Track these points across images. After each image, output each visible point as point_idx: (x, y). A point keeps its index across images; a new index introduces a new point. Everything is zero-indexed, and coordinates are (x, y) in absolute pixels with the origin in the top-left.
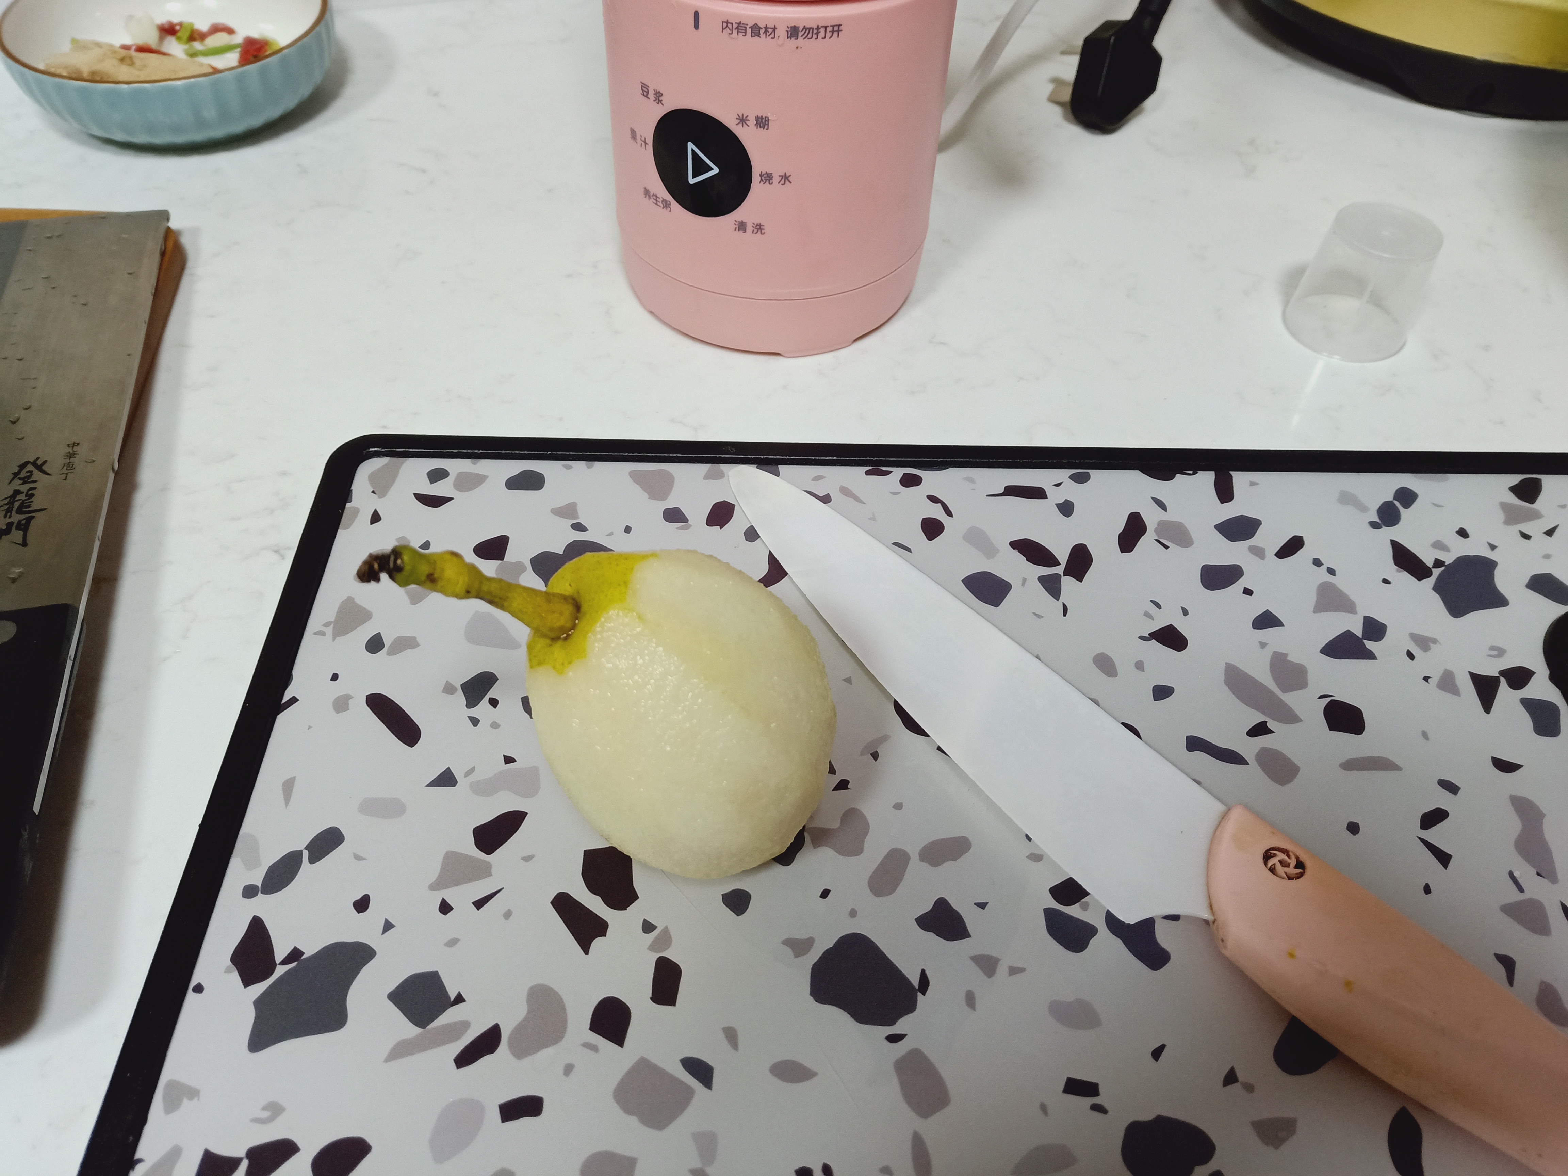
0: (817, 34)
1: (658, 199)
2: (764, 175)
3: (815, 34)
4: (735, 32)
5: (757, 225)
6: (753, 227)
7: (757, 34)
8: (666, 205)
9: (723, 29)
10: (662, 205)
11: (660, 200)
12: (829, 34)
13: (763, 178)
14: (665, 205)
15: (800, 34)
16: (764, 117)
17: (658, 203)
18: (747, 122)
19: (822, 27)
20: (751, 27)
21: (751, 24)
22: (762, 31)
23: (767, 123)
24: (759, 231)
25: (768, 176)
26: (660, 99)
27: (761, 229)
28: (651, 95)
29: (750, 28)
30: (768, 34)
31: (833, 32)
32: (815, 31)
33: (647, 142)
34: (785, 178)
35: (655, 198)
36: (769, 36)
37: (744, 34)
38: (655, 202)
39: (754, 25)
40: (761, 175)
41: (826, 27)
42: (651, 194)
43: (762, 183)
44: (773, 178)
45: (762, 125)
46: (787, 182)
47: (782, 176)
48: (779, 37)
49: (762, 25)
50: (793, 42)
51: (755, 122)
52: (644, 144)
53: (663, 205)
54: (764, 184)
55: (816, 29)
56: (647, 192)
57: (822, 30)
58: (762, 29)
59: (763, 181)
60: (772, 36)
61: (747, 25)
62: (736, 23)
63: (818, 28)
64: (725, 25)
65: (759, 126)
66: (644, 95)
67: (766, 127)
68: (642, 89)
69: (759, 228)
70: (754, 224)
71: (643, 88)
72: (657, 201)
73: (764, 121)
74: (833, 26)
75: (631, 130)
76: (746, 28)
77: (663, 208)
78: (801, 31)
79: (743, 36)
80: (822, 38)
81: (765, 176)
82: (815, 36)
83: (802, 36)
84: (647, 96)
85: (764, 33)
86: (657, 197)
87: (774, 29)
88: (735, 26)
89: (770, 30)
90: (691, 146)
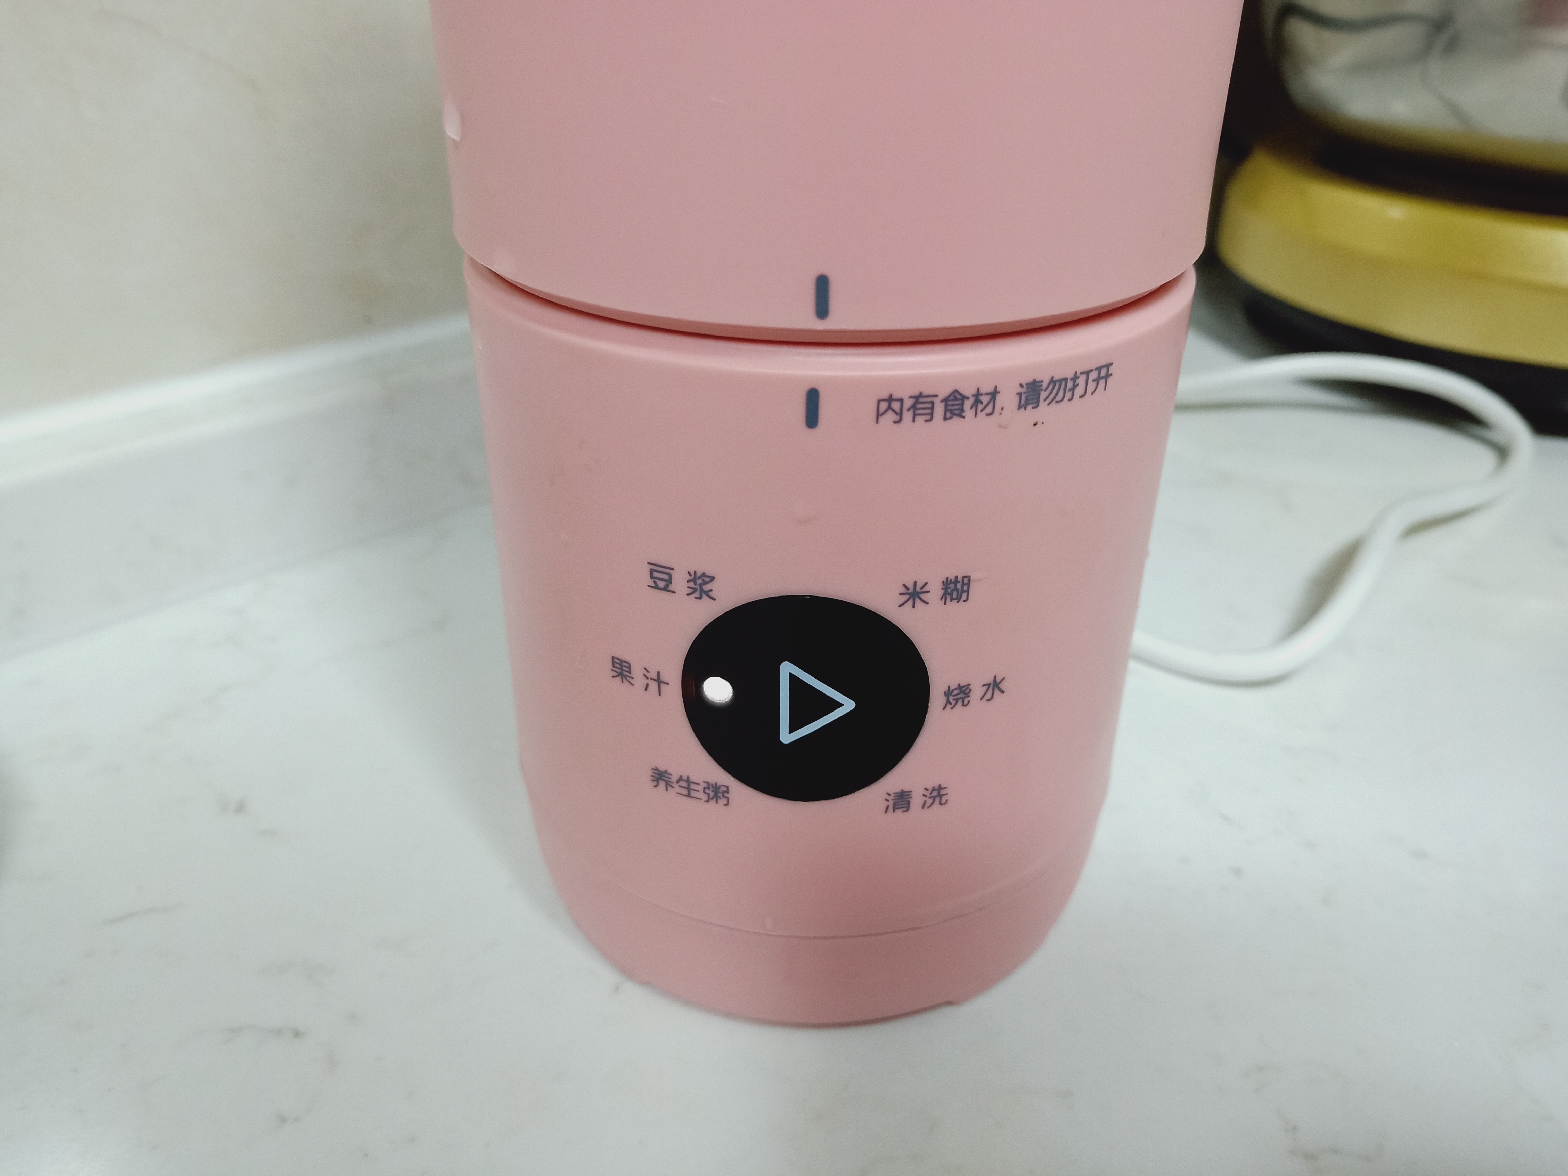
0: (1073, 390)
1: (693, 786)
2: (953, 691)
3: (1069, 390)
4: (908, 416)
5: (934, 790)
6: (925, 795)
7: (957, 412)
8: (716, 793)
9: (879, 415)
10: (705, 797)
11: (700, 788)
12: (1091, 386)
13: (951, 698)
14: (712, 794)
15: (1043, 395)
16: (960, 579)
17: (693, 794)
18: (923, 596)
19: (1082, 373)
20: (946, 400)
21: (944, 393)
22: (968, 404)
23: (965, 588)
24: (937, 800)
25: (962, 692)
26: (706, 588)
27: (940, 796)
28: (680, 583)
29: (942, 401)
30: (980, 407)
31: (1097, 381)
32: (1070, 385)
33: (663, 678)
34: (995, 686)
35: (684, 784)
36: (982, 411)
37: (928, 417)
38: (685, 792)
39: (950, 395)
40: (948, 693)
41: (1087, 373)
42: (674, 779)
43: (949, 707)
44: (971, 694)
45: (955, 596)
46: (997, 692)
47: (989, 685)
48: (1002, 409)
49: (968, 391)
50: (1030, 414)
51: (942, 592)
52: (653, 686)
53: (709, 795)
54: (952, 708)
55: (1071, 379)
56: (660, 777)
57: (1081, 380)
58: (968, 398)
59: (951, 704)
60: (989, 409)
61: (937, 396)
62: (910, 397)
63: (1075, 377)
64: (884, 406)
65: (948, 598)
66: (656, 587)
67: (964, 596)
68: (652, 577)
69: (937, 795)
70: (927, 790)
71: (656, 574)
72: (689, 789)
73: (959, 586)
74: (1099, 369)
75: (613, 662)
76: (933, 403)
77: (708, 801)
78: (1046, 390)
79: (926, 421)
80: (1081, 397)
81: (955, 692)
82: (1068, 395)
83: (1045, 400)
84: (665, 589)
85: (971, 408)
86: (688, 781)
87: (994, 394)
88: (908, 403)
89: (985, 399)
90: (787, 669)
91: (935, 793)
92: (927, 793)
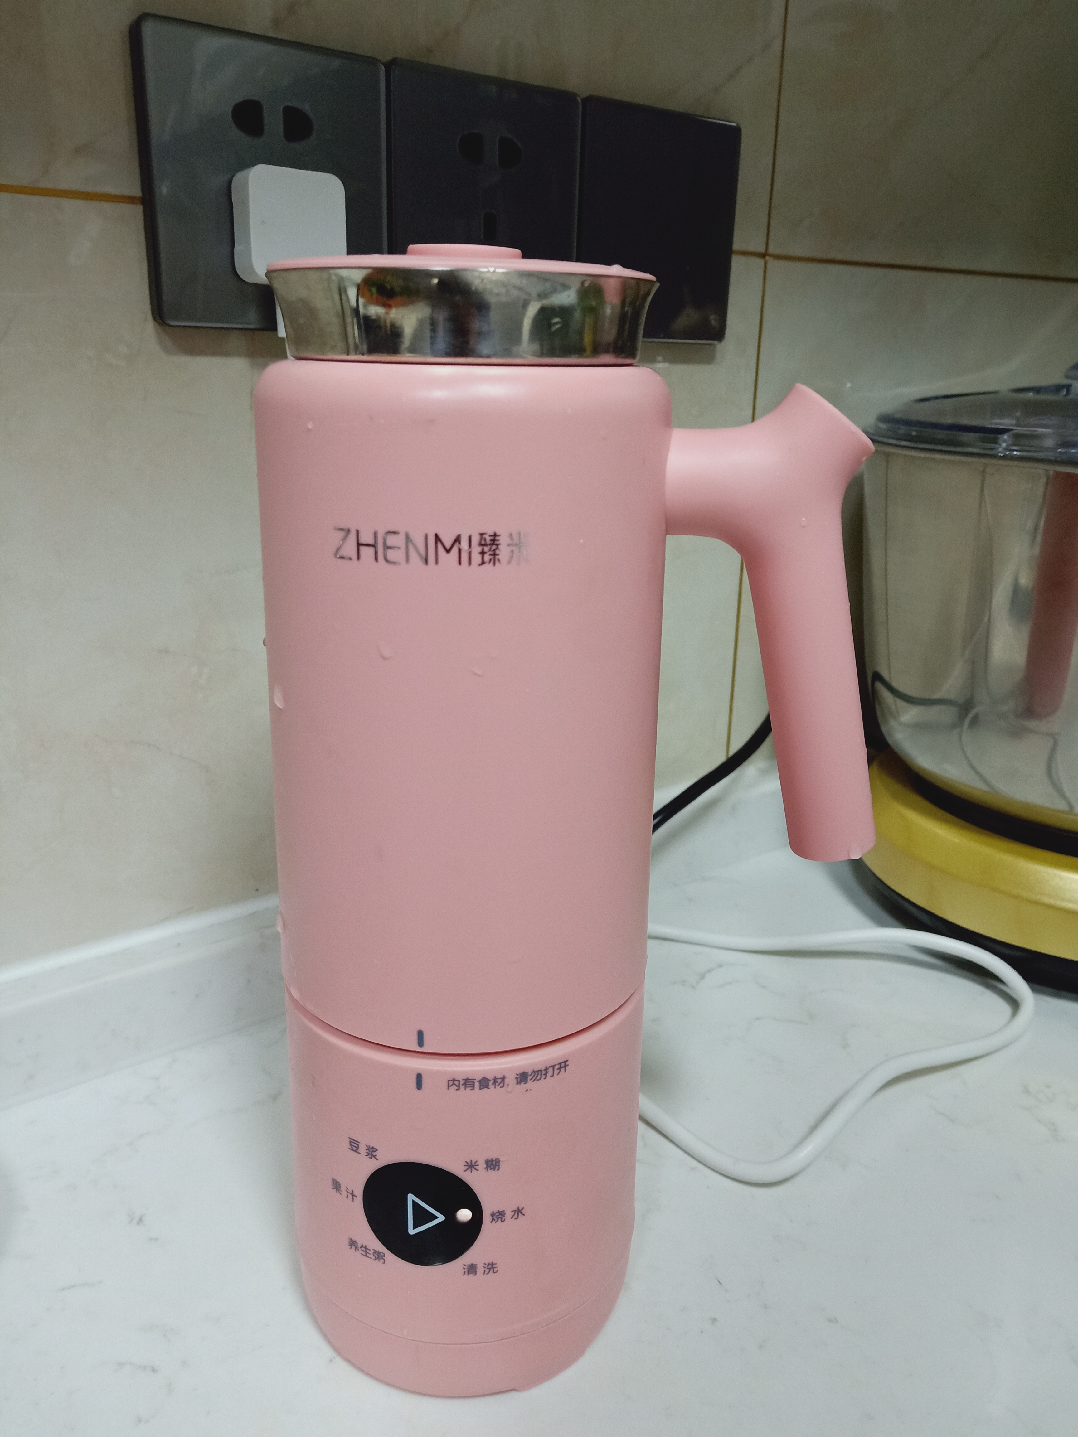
0: (546, 1074)
1: (368, 1251)
2: (495, 1214)
3: (544, 1075)
4: (462, 1087)
5: (489, 1264)
6: (484, 1267)
7: (485, 1086)
8: (379, 1256)
9: (449, 1086)
10: (373, 1257)
11: (371, 1252)
12: (556, 1072)
13: (495, 1217)
14: (377, 1256)
15: (529, 1078)
16: (494, 1159)
17: (368, 1255)
18: (476, 1167)
19: (550, 1067)
20: (480, 1081)
21: (479, 1078)
22: (491, 1083)
23: (497, 1164)
24: (492, 1270)
25: (500, 1214)
26: (374, 1154)
27: (493, 1268)
28: (362, 1149)
29: (478, 1082)
30: (497, 1084)
31: (560, 1069)
32: (544, 1072)
33: (355, 1193)
34: (519, 1212)
35: (364, 1249)
36: (498, 1085)
37: (472, 1088)
38: (364, 1253)
39: (482, 1079)
40: (493, 1215)
41: (553, 1066)
42: (359, 1246)
43: (494, 1221)
44: (506, 1216)
45: (492, 1167)
46: (520, 1214)
47: (515, 1211)
48: (508, 1085)
49: (490, 1077)
50: (523, 1086)
51: (485, 1166)
52: (350, 1196)
53: (375, 1257)
54: (496, 1222)
55: (544, 1070)
56: (353, 1243)
57: (550, 1070)
58: (490, 1081)
59: (495, 1220)
60: (501, 1085)
61: (475, 1079)
62: (463, 1080)
63: (546, 1069)
64: (451, 1082)
65: (489, 1169)
66: (352, 1150)
67: (497, 1168)
68: (350, 1145)
69: (491, 1267)
70: (485, 1264)
71: (353, 1144)
72: (366, 1252)
73: (494, 1163)
74: (560, 1064)
75: (333, 1181)
76: (474, 1082)
77: (375, 1260)
78: (531, 1075)
79: (471, 1090)
80: (551, 1077)
81: (497, 1214)
82: (543, 1077)
83: (531, 1080)
84: (356, 1151)
85: (493, 1084)
86: (366, 1248)
87: (503, 1079)
88: (462, 1082)
89: (499, 1081)
90: (411, 1197)
91: (490, 1266)
92: (486, 1266)
